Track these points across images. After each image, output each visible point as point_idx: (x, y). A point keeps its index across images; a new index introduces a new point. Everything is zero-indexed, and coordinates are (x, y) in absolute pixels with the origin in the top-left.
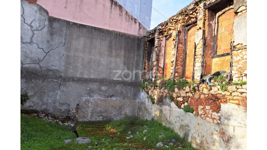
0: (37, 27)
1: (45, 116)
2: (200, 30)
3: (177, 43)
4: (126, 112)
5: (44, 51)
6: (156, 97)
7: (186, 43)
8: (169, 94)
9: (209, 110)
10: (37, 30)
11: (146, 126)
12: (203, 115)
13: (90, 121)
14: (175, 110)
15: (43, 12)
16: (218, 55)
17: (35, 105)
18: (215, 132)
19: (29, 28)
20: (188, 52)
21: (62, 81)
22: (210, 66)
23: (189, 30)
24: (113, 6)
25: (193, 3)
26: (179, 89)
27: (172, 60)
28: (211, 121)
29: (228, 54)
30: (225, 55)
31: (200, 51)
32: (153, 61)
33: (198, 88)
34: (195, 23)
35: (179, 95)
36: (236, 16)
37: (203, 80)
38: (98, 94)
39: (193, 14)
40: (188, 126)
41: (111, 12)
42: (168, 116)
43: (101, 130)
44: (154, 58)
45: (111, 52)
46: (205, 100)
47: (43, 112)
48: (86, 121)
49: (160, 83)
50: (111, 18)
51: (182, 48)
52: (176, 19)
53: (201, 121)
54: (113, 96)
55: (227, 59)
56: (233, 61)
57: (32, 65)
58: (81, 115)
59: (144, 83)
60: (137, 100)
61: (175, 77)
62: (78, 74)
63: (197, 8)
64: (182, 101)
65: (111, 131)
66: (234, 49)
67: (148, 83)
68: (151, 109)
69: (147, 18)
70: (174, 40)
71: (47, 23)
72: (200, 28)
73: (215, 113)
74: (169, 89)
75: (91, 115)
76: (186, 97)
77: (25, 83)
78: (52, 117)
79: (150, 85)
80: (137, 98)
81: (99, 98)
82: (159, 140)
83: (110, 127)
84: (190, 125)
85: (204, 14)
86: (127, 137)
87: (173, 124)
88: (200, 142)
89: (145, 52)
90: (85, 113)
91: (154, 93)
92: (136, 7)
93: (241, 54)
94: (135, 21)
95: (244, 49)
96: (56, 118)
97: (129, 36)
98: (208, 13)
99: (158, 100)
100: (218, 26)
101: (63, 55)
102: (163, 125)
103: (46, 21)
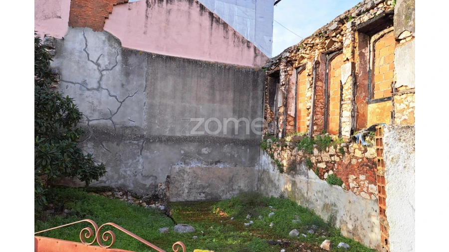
0: (106, 66)
1: (123, 195)
2: (347, 62)
3: (314, 80)
4: (240, 186)
5: (117, 99)
6: (285, 163)
7: (328, 80)
8: (305, 157)
9: (364, 181)
10: (107, 69)
11: (272, 207)
12: (356, 189)
13: (187, 201)
14: (316, 182)
15: (113, 43)
16: (375, 100)
17: (108, 180)
18: (374, 213)
19: (96, 67)
20: (331, 93)
21: (145, 142)
22: (364, 116)
23: (331, 59)
24: (214, 24)
25: (337, 20)
26: (320, 151)
27: (307, 105)
28: (367, 196)
29: (389, 99)
30: (386, 99)
31: (348, 94)
32: (279, 106)
33: (348, 149)
34: (340, 50)
35: (321, 159)
36: (398, 45)
37: (355, 137)
38: (197, 159)
39: (337, 36)
40: (335, 205)
41: (211, 34)
42: (304, 191)
43: (205, 214)
44: (280, 102)
45: (213, 95)
46: (358, 167)
47: (120, 189)
48: (181, 200)
49: (291, 141)
50: (211, 43)
51: (322, 87)
52: (312, 43)
53: (353, 198)
54: (219, 162)
55: (389, 106)
56: (395, 110)
57: (101, 120)
58: (174, 191)
59: (266, 140)
60: (257, 168)
61: (313, 131)
62: (166, 132)
63: (342, 27)
64: (324, 169)
65: (221, 216)
66: (396, 93)
67: (271, 141)
68: (278, 180)
69: (267, 39)
70: (309, 75)
71: (119, 58)
72: (348, 60)
73: (373, 186)
74: (305, 150)
75: (188, 192)
76: (331, 163)
77: (93, 148)
78: (132, 196)
79: (275, 143)
80: (256, 164)
81: (199, 165)
82: (293, 227)
83: (218, 209)
84: (338, 204)
85: (353, 39)
86: (246, 224)
87: (312, 203)
88: (352, 228)
89: (266, 92)
90: (179, 190)
91: (282, 156)
92: (249, 23)
93: (406, 100)
94: (249, 45)
95: (411, 93)
96: (138, 198)
97: (239, 69)
98: (359, 38)
99: (288, 167)
100: (374, 56)
101: (145, 103)
102: (297, 205)
103: (118, 55)
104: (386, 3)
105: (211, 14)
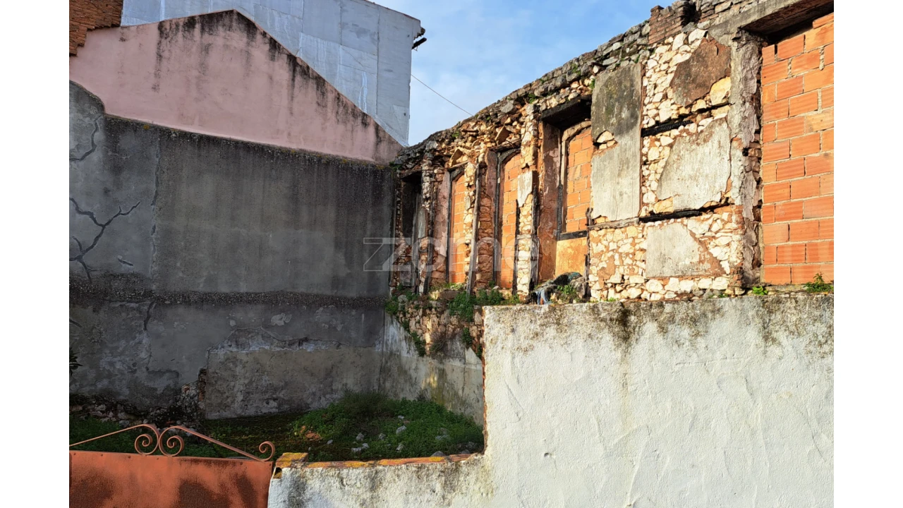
0: (70, 151)
1: (108, 410)
2: (526, 170)
3: (477, 196)
4: (346, 384)
5: (94, 219)
6: (428, 338)
7: (499, 196)
8: (462, 327)
11: (403, 417)
13: (241, 417)
14: (477, 370)
15: (87, 105)
16: (568, 234)
20: (505, 218)
21: (154, 305)
22: (551, 259)
23: (506, 161)
24: (298, 78)
25: (513, 98)
27: (466, 238)
29: (584, 234)
30: (581, 234)
31: (527, 223)
32: (419, 236)
34: (516, 148)
36: (596, 151)
37: (535, 294)
38: (263, 336)
39: (513, 124)
41: (292, 97)
42: (459, 386)
44: (422, 230)
45: (296, 212)
47: (99, 399)
48: (229, 416)
49: (439, 299)
50: (292, 114)
51: (490, 208)
52: (475, 129)
54: (306, 340)
55: (584, 246)
56: (591, 252)
58: (215, 399)
59: (397, 298)
60: (378, 349)
61: (474, 283)
62: (199, 284)
63: (520, 110)
65: (309, 439)
66: (593, 226)
67: (406, 299)
68: (416, 369)
69: (398, 110)
70: (469, 186)
71: (99, 136)
72: (527, 166)
74: (461, 315)
75: (242, 400)
78: (126, 412)
79: (413, 303)
80: (377, 342)
81: (267, 347)
82: (436, 448)
83: (304, 427)
85: (536, 133)
86: (354, 449)
87: (471, 406)
89: (397, 210)
90: (225, 396)
91: (424, 327)
92: (365, 80)
93: (605, 238)
94: (365, 119)
95: (611, 228)
96: (141, 416)
97: (347, 164)
98: (544, 132)
99: (433, 346)
100: (567, 163)
101: (154, 228)
102: (446, 410)
103: (97, 130)
104: (583, 82)
105: (292, 59)
